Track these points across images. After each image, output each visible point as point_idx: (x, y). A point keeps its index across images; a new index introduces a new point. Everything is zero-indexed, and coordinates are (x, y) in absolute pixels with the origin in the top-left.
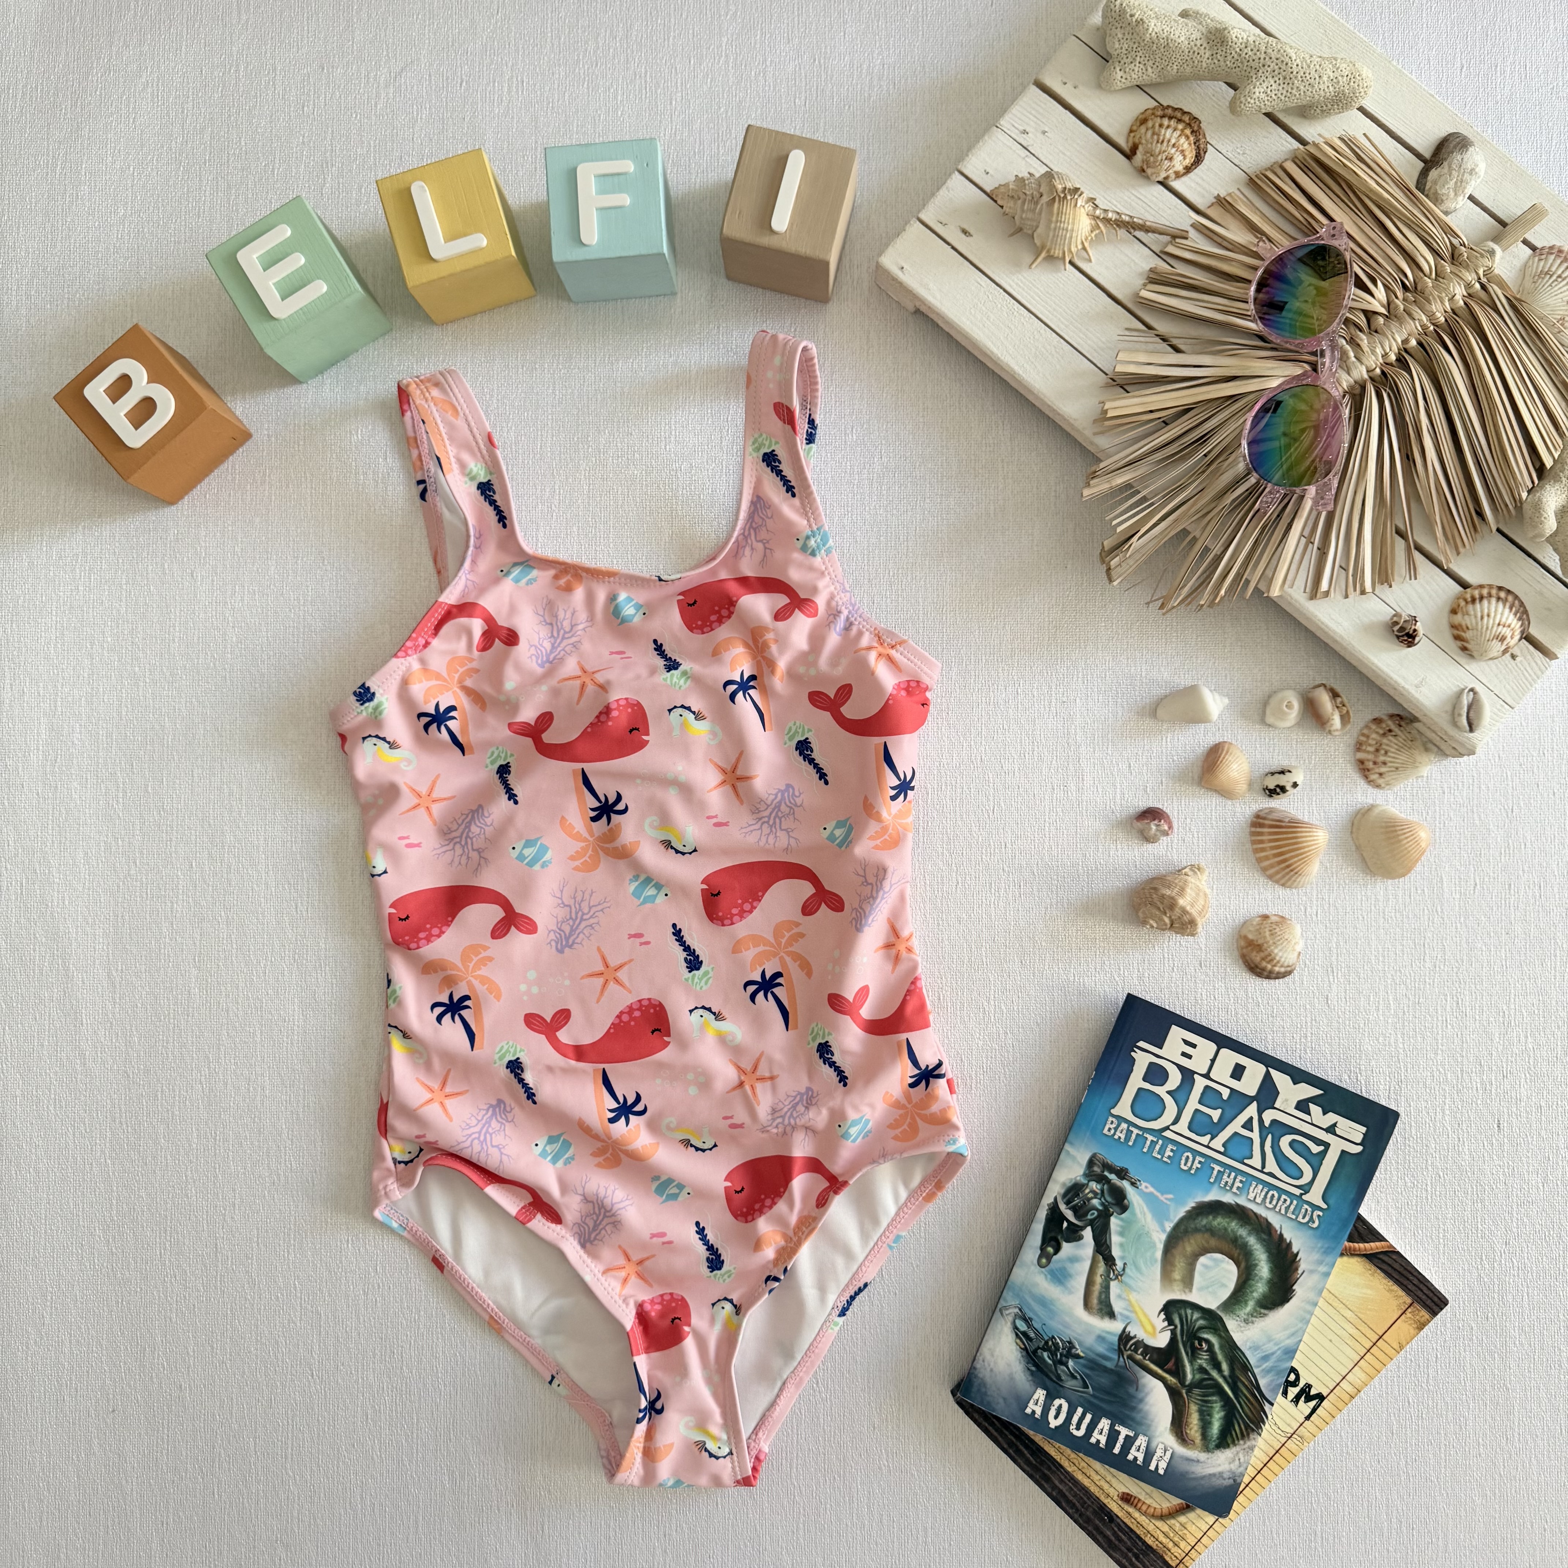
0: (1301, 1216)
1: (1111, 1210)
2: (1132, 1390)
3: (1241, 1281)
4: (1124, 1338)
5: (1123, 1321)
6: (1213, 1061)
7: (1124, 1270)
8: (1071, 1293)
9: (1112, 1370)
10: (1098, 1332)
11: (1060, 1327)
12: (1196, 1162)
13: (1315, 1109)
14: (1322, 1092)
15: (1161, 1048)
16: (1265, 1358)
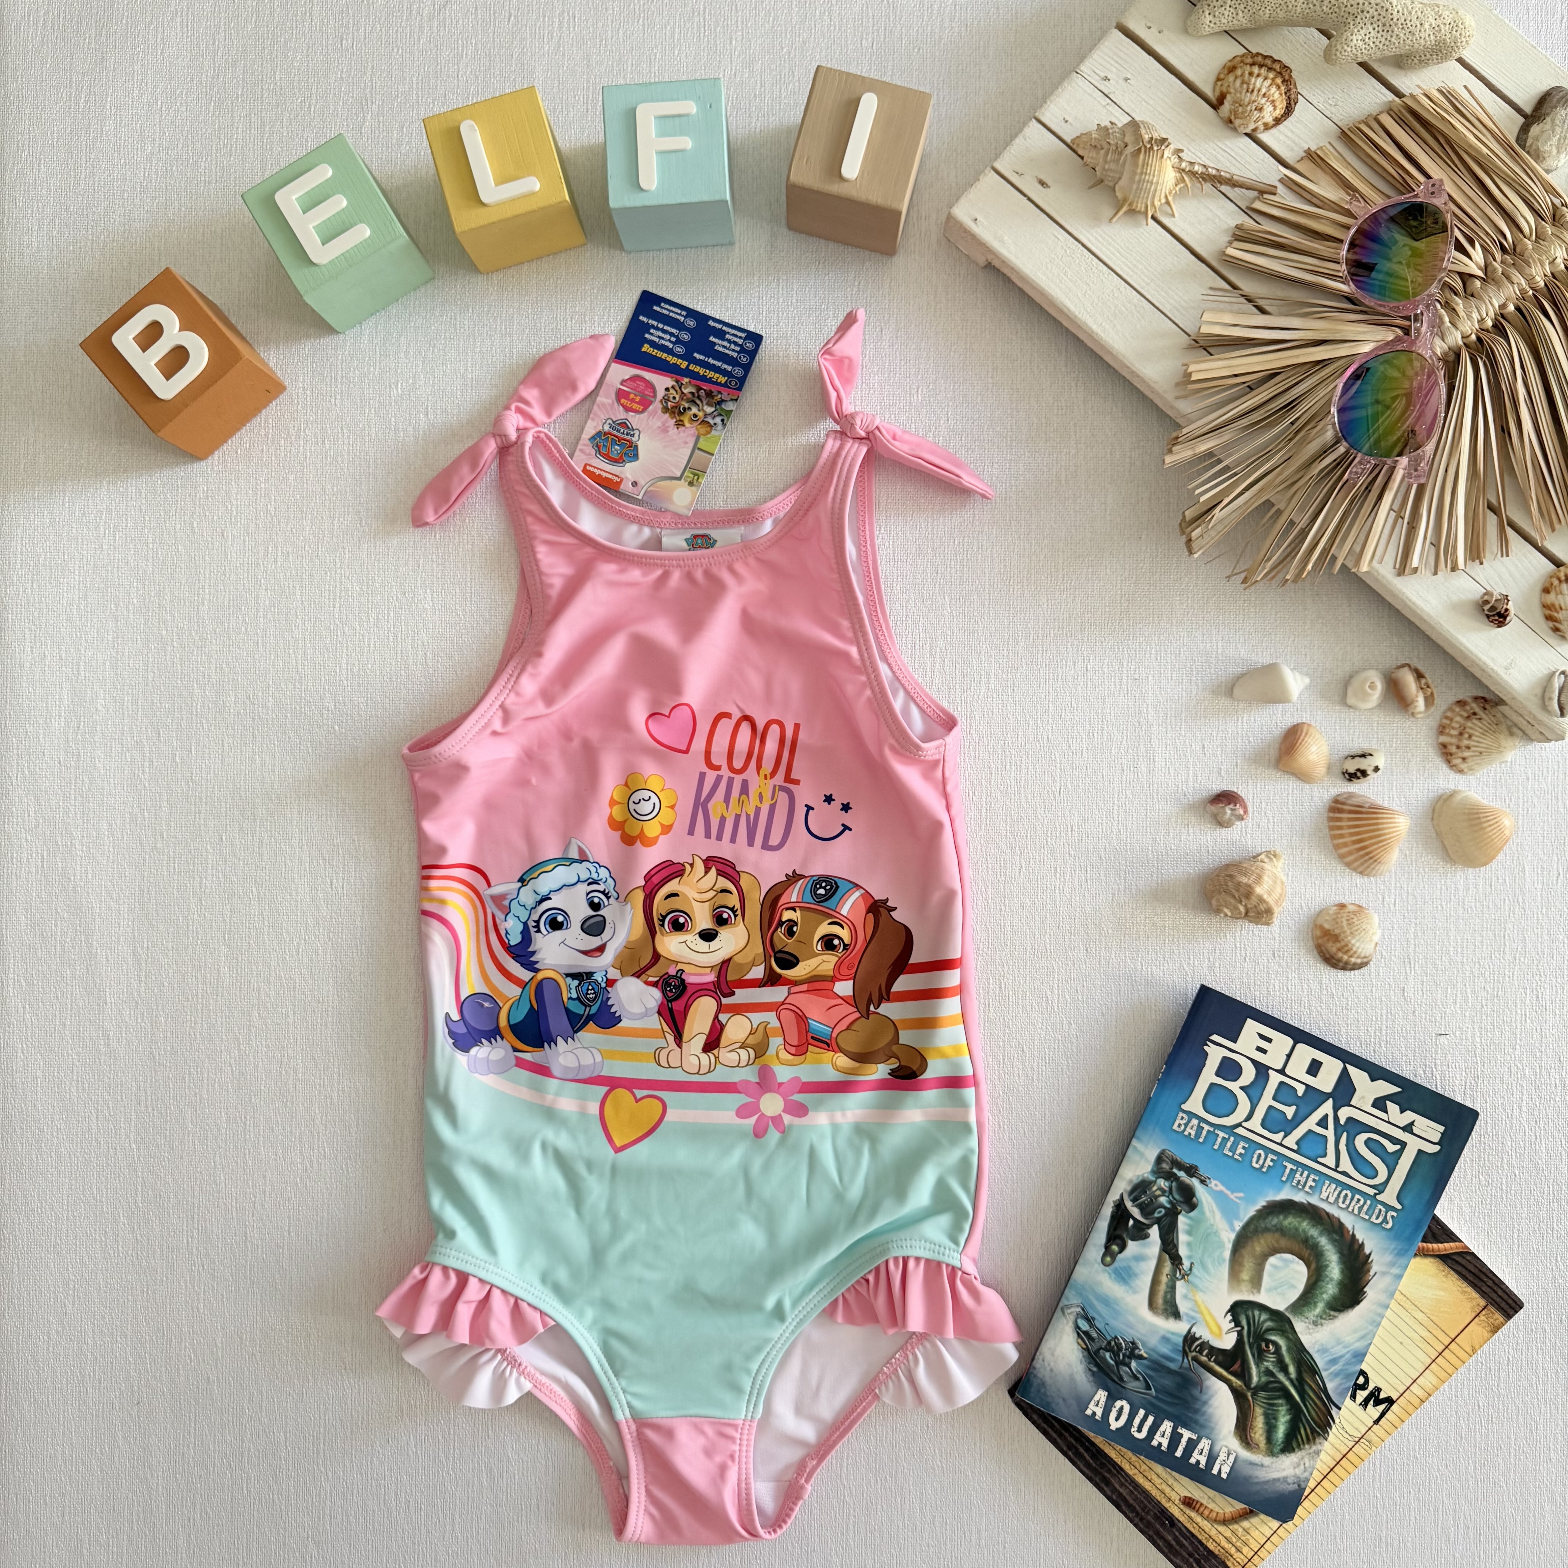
0: (1374, 1217)
1: (1179, 1208)
2: (1196, 1392)
3: (1311, 1281)
4: (1189, 1339)
5: (1189, 1321)
6: (1289, 1056)
7: (1191, 1269)
8: (1135, 1292)
9: (1175, 1371)
10: (1162, 1333)
11: (1124, 1327)
12: (1269, 1159)
13: (1392, 1107)
14: (1400, 1090)
15: (1235, 1042)
16: (1334, 1361)
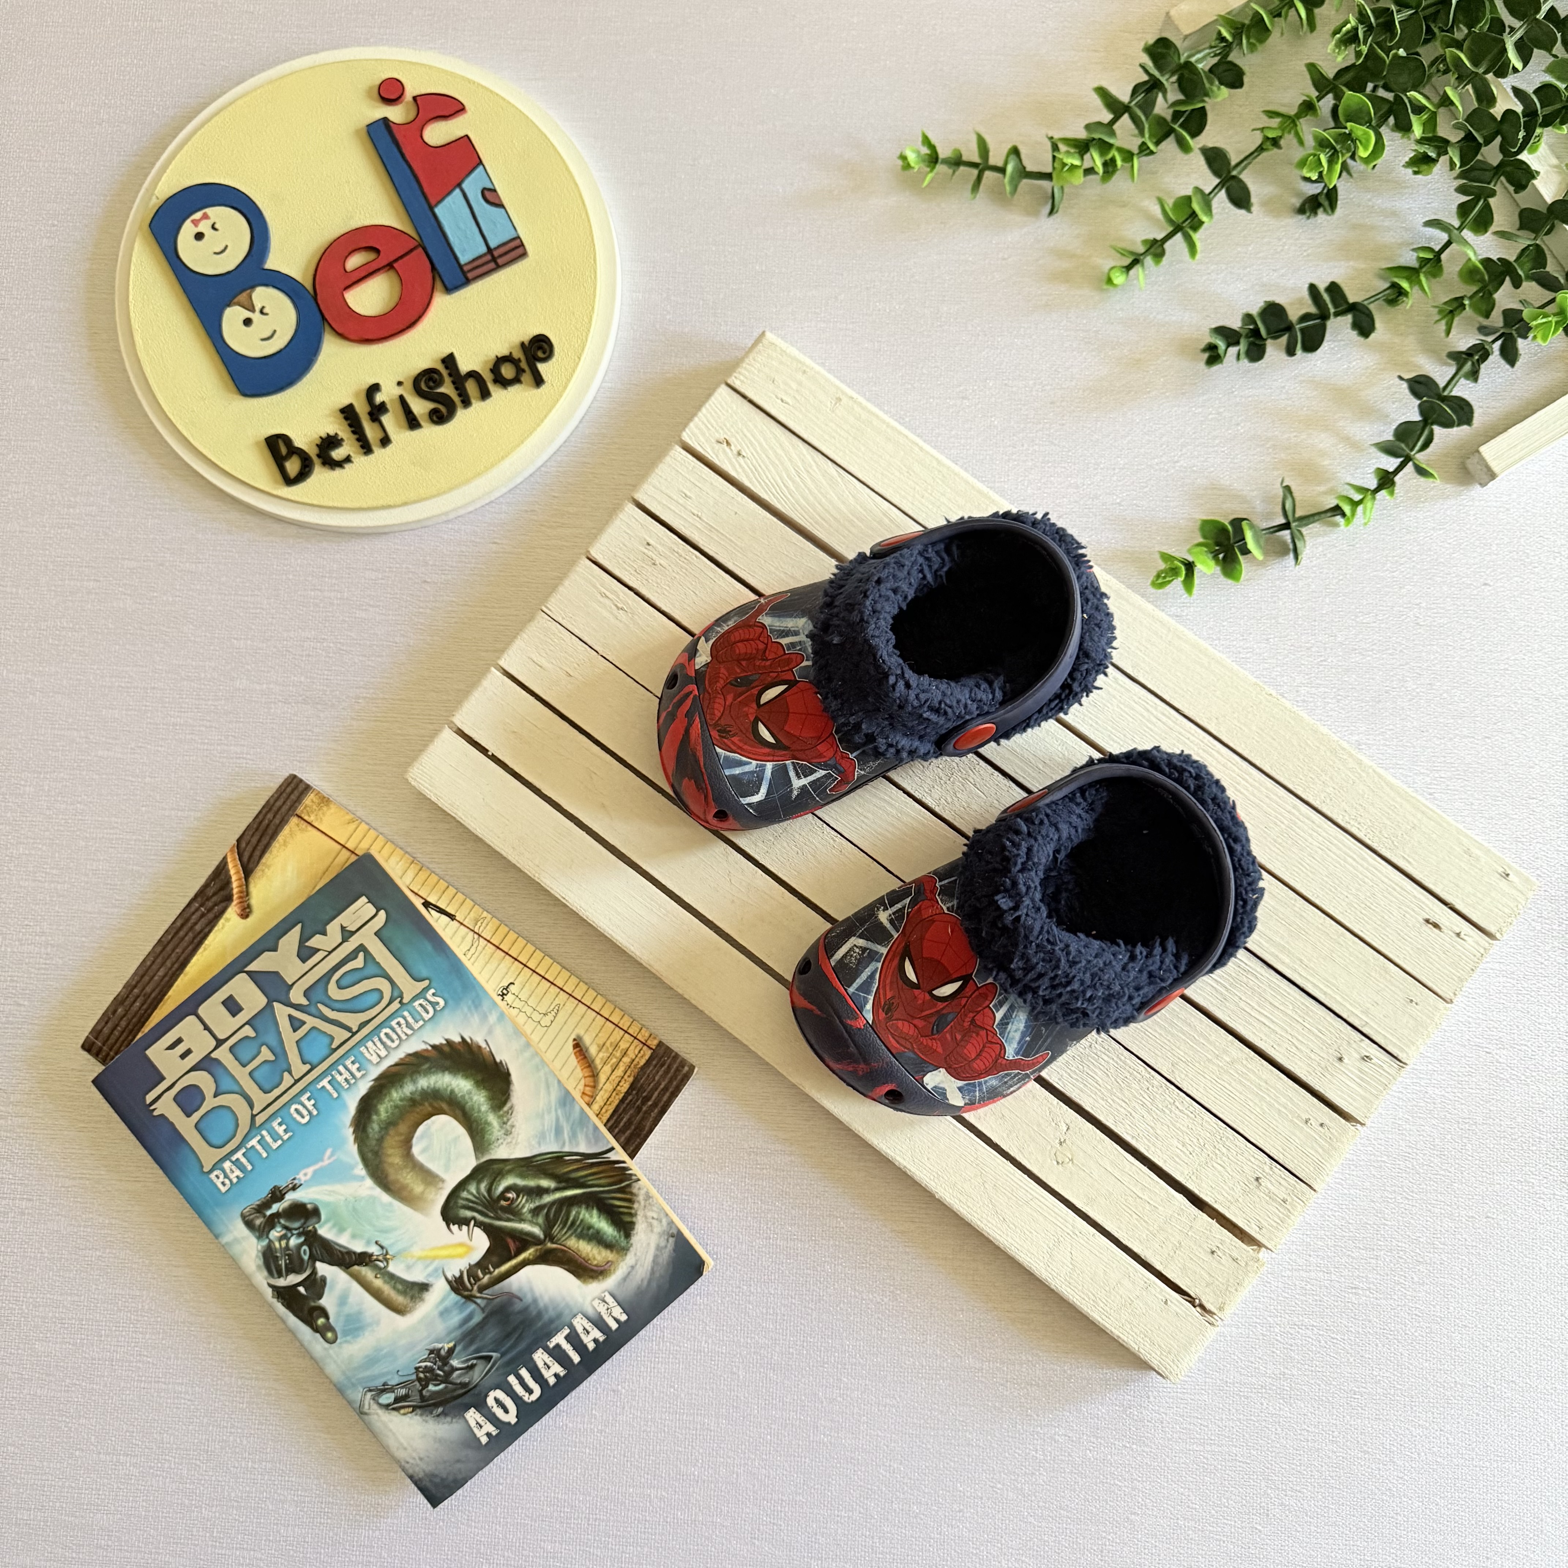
0: (423, 1014)
1: (310, 1228)
2: (518, 1306)
4: (457, 1285)
5: (437, 1277)
6: (206, 1028)
7: (382, 1247)
8: (377, 1323)
9: (484, 1319)
10: (436, 1313)
11: (409, 1354)
12: (307, 1103)
13: (314, 942)
14: (301, 924)
